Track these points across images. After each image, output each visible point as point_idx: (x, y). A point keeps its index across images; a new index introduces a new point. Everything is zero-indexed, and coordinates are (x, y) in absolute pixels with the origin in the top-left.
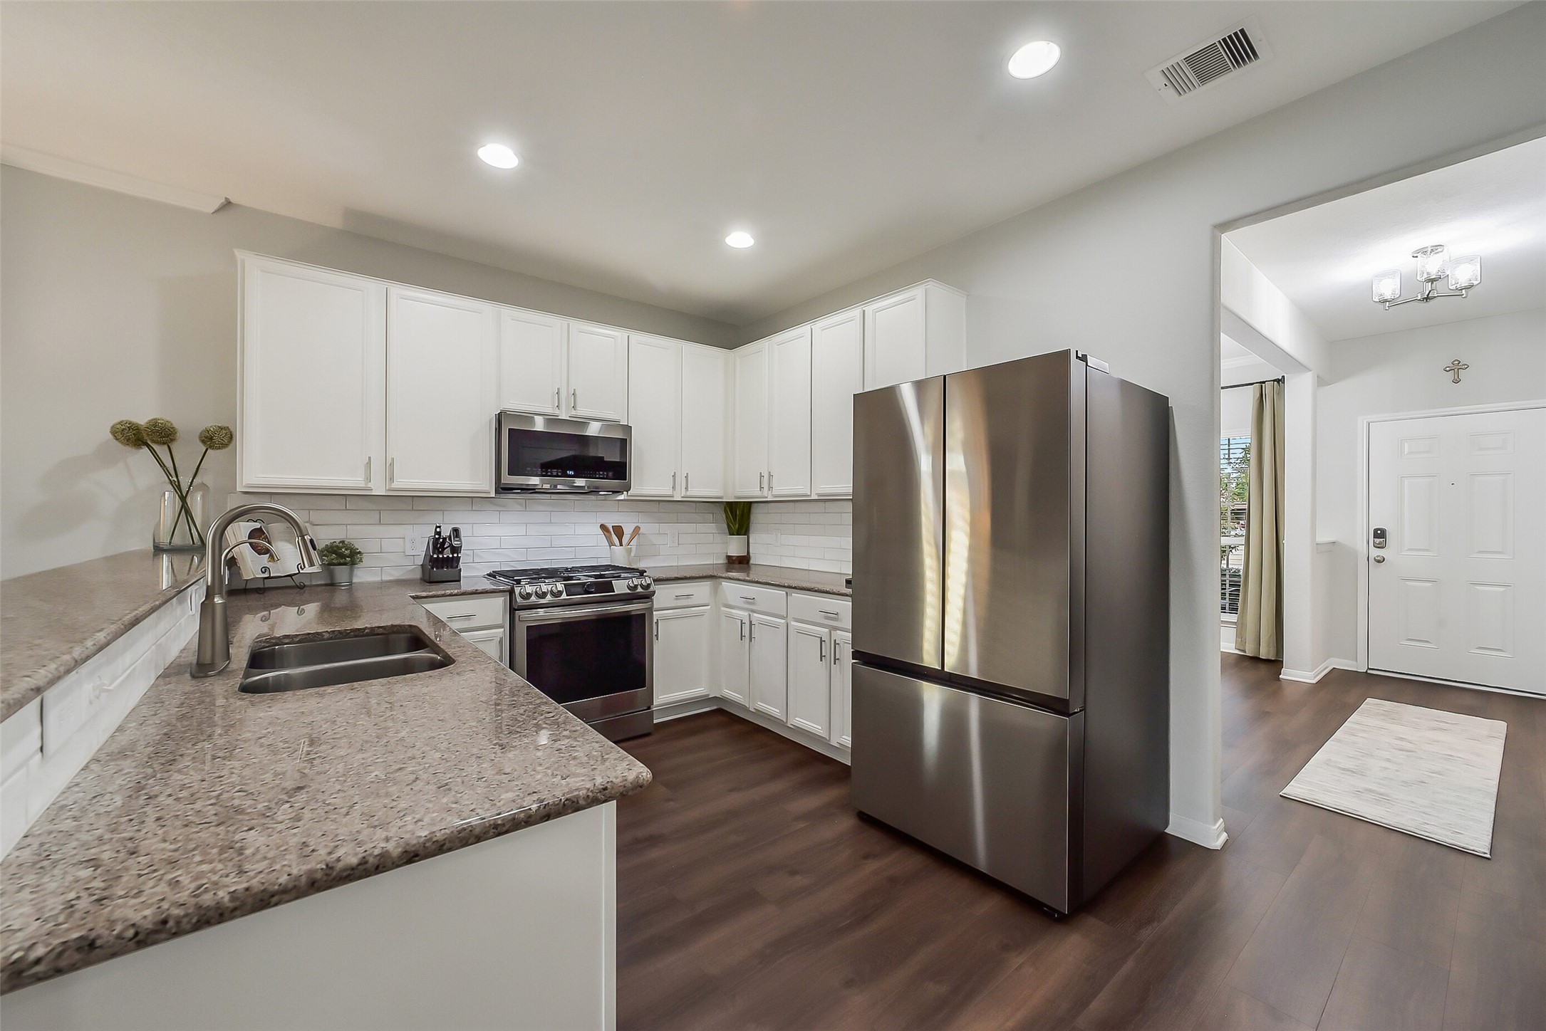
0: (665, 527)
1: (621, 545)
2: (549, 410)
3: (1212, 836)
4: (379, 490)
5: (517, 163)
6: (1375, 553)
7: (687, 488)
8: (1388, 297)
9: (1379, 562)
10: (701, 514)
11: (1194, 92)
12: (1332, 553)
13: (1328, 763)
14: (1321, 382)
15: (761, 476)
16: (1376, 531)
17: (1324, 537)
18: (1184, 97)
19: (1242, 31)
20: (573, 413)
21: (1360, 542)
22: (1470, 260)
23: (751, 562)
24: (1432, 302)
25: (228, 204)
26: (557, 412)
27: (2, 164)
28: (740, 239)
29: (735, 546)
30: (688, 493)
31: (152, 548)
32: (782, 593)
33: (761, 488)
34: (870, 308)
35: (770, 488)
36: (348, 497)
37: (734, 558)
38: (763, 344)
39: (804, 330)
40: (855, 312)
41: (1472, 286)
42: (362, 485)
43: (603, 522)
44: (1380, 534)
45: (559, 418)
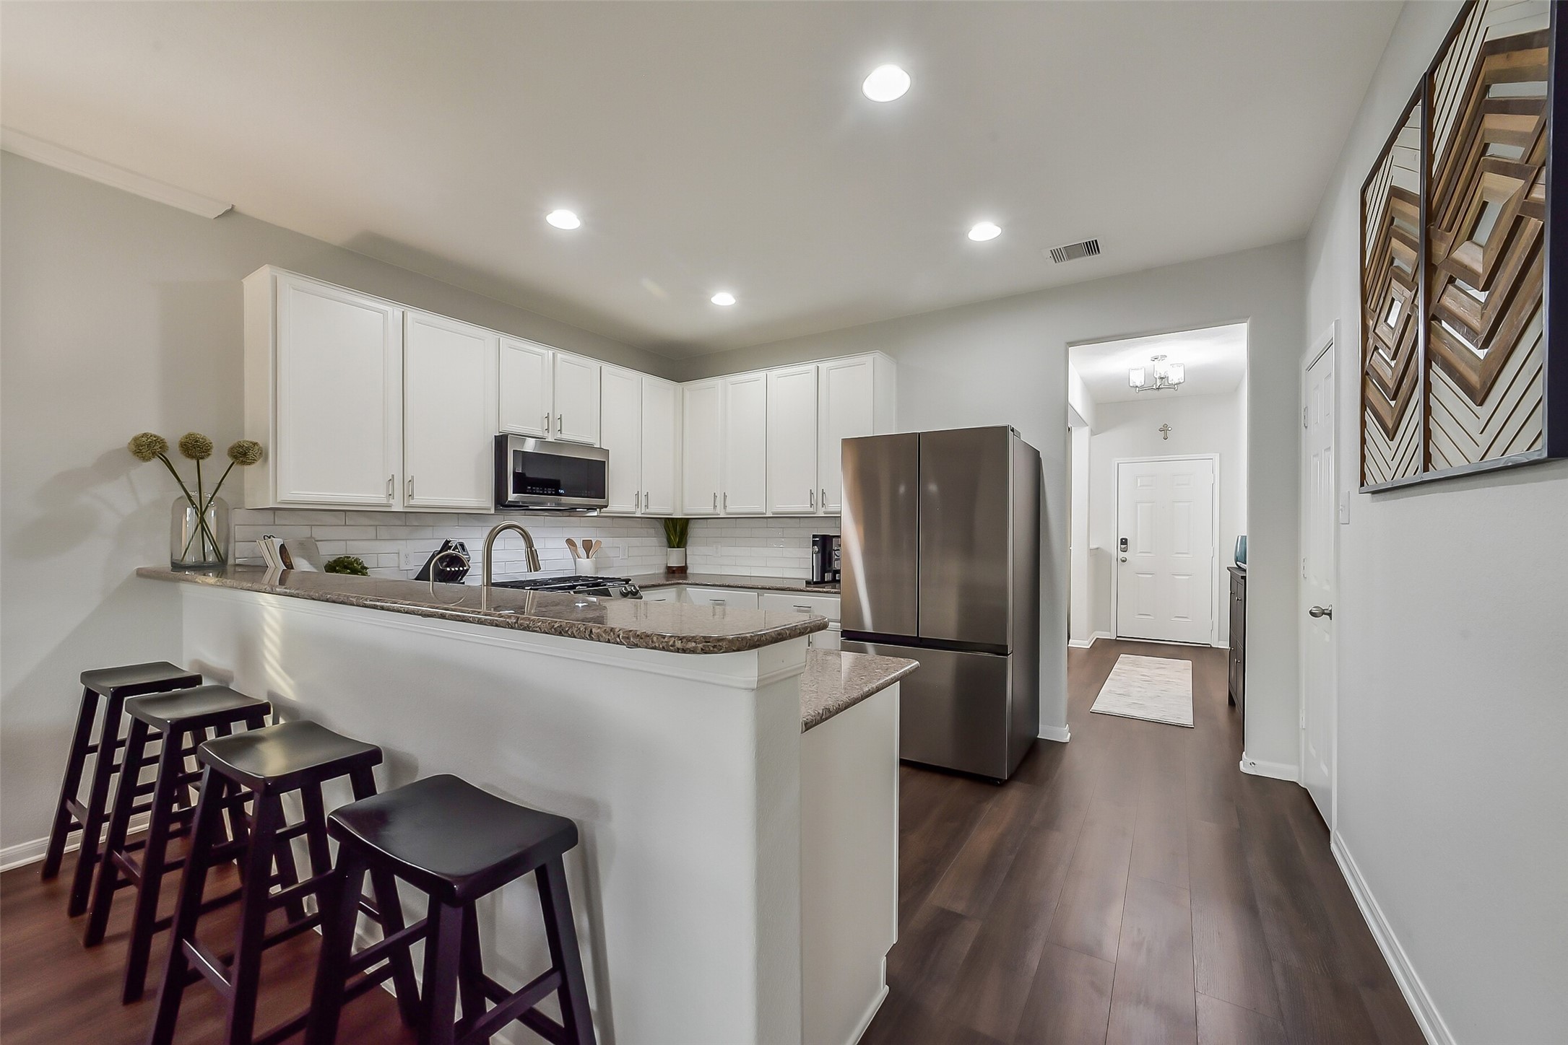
0: (618, 542)
1: (588, 557)
2: (540, 434)
3: (1062, 734)
4: (397, 507)
5: (578, 226)
6: (1122, 555)
7: (647, 506)
8: (1139, 385)
9: (1124, 561)
10: (646, 529)
11: (1064, 263)
12: (1097, 555)
13: (1110, 692)
14: (1093, 433)
15: (715, 496)
16: (1122, 539)
17: (1093, 546)
18: (1058, 264)
19: (1096, 241)
20: (559, 436)
21: (1113, 547)
22: (1179, 365)
23: (688, 571)
24: (1160, 391)
25: (231, 212)
26: (546, 434)
27: (2, 150)
28: (724, 299)
29: (675, 558)
30: (647, 511)
31: (170, 566)
32: (754, 594)
33: (715, 506)
34: (824, 366)
35: (725, 507)
36: (347, 513)
37: (674, 569)
38: (717, 383)
39: (760, 375)
40: (811, 367)
41: (1180, 383)
42: (384, 501)
43: (569, 537)
44: (1124, 542)
45: (547, 440)
